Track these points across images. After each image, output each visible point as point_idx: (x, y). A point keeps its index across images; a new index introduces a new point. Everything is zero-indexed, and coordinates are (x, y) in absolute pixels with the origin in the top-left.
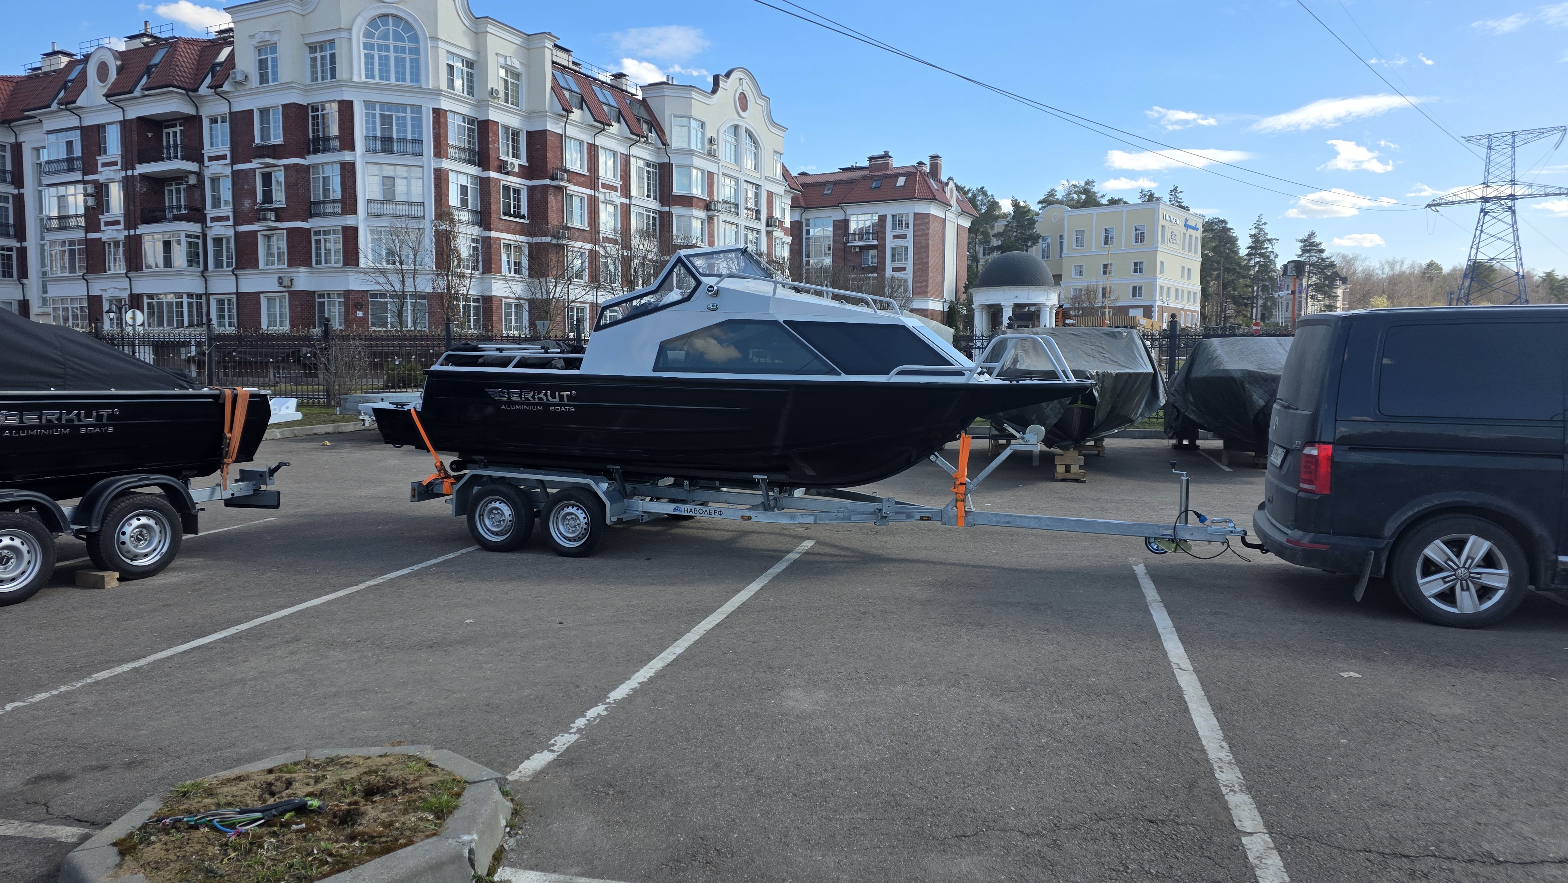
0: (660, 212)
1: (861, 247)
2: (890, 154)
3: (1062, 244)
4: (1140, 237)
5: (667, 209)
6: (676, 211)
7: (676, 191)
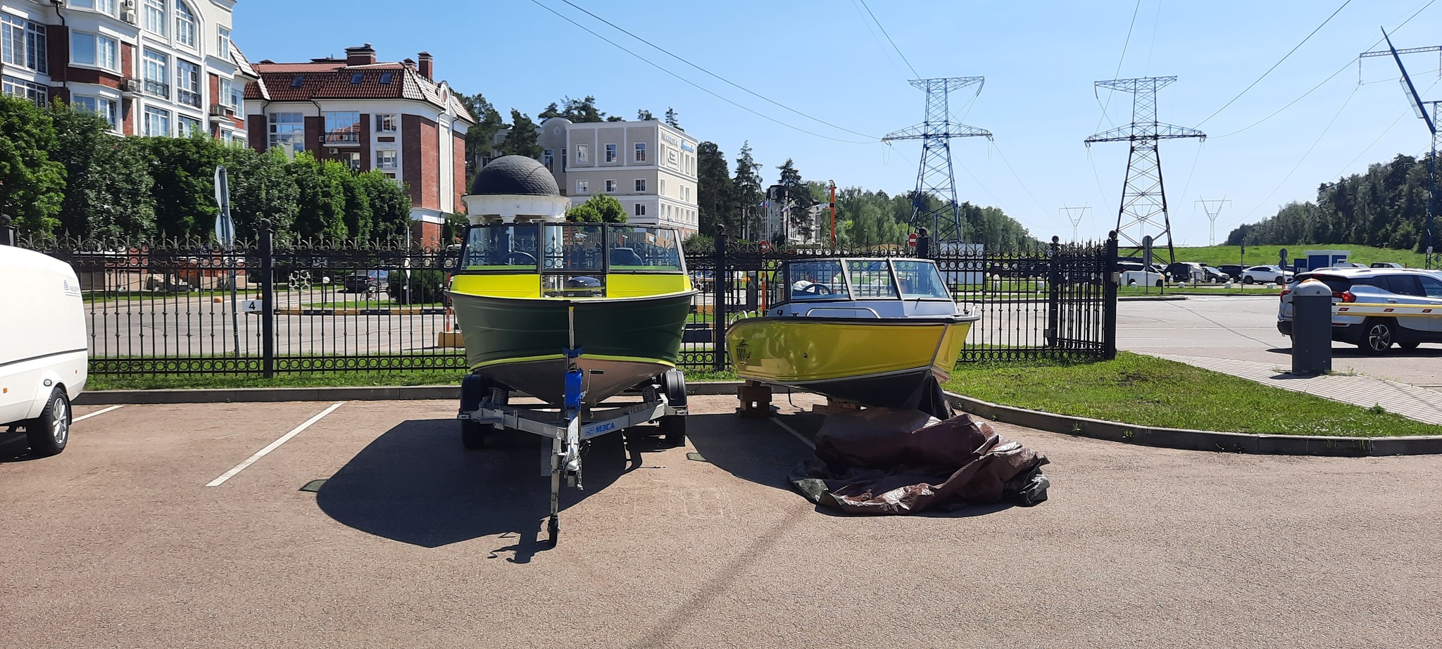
0: (50, 88)
1: (339, 149)
2: (372, 48)
3: (565, 158)
4: (641, 155)
5: (60, 84)
6: (76, 88)
7: (72, 63)
